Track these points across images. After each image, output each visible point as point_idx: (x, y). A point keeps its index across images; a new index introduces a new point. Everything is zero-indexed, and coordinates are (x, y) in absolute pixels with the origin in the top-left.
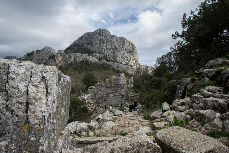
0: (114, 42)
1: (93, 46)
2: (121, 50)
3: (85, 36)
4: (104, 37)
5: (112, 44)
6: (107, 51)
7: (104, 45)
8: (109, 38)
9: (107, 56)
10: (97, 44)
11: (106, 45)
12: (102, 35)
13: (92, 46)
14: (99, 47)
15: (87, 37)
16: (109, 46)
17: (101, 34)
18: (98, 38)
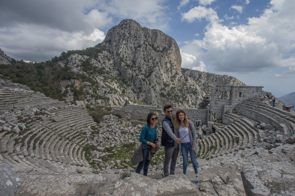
0: (139, 38)
1: (111, 45)
2: (146, 49)
3: (110, 31)
4: (126, 30)
5: (136, 40)
6: (126, 50)
7: (124, 42)
8: (133, 32)
9: (123, 58)
10: (116, 41)
11: (127, 43)
12: (125, 28)
13: (110, 45)
14: (118, 45)
15: (111, 33)
16: (131, 44)
17: (124, 26)
18: (118, 33)
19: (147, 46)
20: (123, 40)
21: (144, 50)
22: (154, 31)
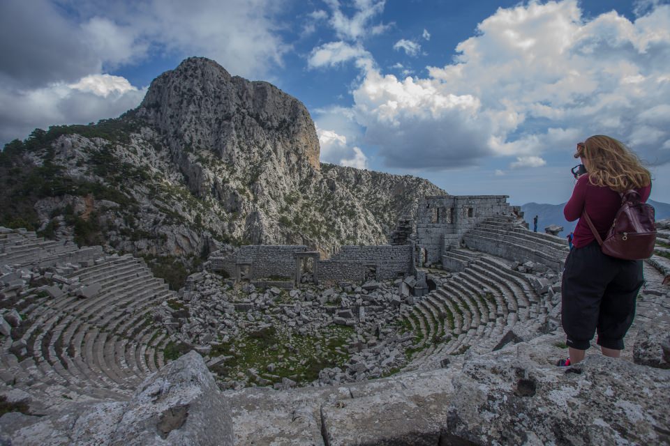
0: (225, 98)
1: (161, 114)
2: (243, 124)
3: (155, 82)
4: (196, 82)
5: (220, 103)
6: (198, 127)
7: (192, 108)
8: (211, 87)
9: (191, 144)
10: (172, 106)
11: (198, 110)
12: (191, 76)
13: (159, 114)
14: (177, 115)
15: (159, 87)
16: (209, 112)
17: (190, 72)
18: (175, 87)
19: (244, 118)
20: (189, 104)
21: (239, 125)
22: (258, 86)
